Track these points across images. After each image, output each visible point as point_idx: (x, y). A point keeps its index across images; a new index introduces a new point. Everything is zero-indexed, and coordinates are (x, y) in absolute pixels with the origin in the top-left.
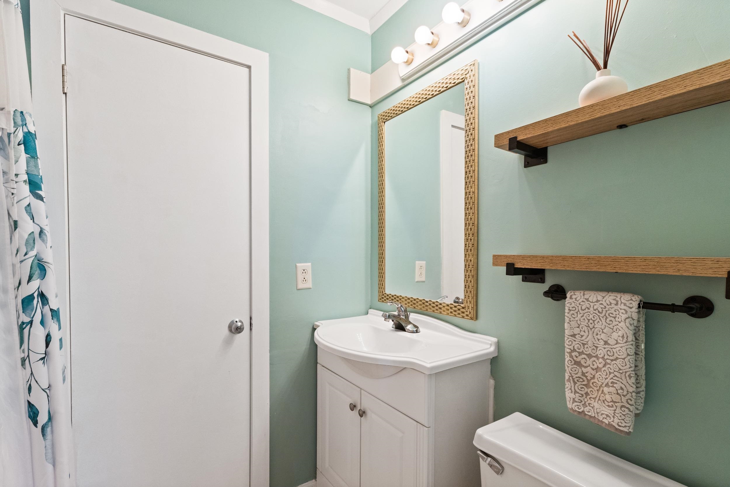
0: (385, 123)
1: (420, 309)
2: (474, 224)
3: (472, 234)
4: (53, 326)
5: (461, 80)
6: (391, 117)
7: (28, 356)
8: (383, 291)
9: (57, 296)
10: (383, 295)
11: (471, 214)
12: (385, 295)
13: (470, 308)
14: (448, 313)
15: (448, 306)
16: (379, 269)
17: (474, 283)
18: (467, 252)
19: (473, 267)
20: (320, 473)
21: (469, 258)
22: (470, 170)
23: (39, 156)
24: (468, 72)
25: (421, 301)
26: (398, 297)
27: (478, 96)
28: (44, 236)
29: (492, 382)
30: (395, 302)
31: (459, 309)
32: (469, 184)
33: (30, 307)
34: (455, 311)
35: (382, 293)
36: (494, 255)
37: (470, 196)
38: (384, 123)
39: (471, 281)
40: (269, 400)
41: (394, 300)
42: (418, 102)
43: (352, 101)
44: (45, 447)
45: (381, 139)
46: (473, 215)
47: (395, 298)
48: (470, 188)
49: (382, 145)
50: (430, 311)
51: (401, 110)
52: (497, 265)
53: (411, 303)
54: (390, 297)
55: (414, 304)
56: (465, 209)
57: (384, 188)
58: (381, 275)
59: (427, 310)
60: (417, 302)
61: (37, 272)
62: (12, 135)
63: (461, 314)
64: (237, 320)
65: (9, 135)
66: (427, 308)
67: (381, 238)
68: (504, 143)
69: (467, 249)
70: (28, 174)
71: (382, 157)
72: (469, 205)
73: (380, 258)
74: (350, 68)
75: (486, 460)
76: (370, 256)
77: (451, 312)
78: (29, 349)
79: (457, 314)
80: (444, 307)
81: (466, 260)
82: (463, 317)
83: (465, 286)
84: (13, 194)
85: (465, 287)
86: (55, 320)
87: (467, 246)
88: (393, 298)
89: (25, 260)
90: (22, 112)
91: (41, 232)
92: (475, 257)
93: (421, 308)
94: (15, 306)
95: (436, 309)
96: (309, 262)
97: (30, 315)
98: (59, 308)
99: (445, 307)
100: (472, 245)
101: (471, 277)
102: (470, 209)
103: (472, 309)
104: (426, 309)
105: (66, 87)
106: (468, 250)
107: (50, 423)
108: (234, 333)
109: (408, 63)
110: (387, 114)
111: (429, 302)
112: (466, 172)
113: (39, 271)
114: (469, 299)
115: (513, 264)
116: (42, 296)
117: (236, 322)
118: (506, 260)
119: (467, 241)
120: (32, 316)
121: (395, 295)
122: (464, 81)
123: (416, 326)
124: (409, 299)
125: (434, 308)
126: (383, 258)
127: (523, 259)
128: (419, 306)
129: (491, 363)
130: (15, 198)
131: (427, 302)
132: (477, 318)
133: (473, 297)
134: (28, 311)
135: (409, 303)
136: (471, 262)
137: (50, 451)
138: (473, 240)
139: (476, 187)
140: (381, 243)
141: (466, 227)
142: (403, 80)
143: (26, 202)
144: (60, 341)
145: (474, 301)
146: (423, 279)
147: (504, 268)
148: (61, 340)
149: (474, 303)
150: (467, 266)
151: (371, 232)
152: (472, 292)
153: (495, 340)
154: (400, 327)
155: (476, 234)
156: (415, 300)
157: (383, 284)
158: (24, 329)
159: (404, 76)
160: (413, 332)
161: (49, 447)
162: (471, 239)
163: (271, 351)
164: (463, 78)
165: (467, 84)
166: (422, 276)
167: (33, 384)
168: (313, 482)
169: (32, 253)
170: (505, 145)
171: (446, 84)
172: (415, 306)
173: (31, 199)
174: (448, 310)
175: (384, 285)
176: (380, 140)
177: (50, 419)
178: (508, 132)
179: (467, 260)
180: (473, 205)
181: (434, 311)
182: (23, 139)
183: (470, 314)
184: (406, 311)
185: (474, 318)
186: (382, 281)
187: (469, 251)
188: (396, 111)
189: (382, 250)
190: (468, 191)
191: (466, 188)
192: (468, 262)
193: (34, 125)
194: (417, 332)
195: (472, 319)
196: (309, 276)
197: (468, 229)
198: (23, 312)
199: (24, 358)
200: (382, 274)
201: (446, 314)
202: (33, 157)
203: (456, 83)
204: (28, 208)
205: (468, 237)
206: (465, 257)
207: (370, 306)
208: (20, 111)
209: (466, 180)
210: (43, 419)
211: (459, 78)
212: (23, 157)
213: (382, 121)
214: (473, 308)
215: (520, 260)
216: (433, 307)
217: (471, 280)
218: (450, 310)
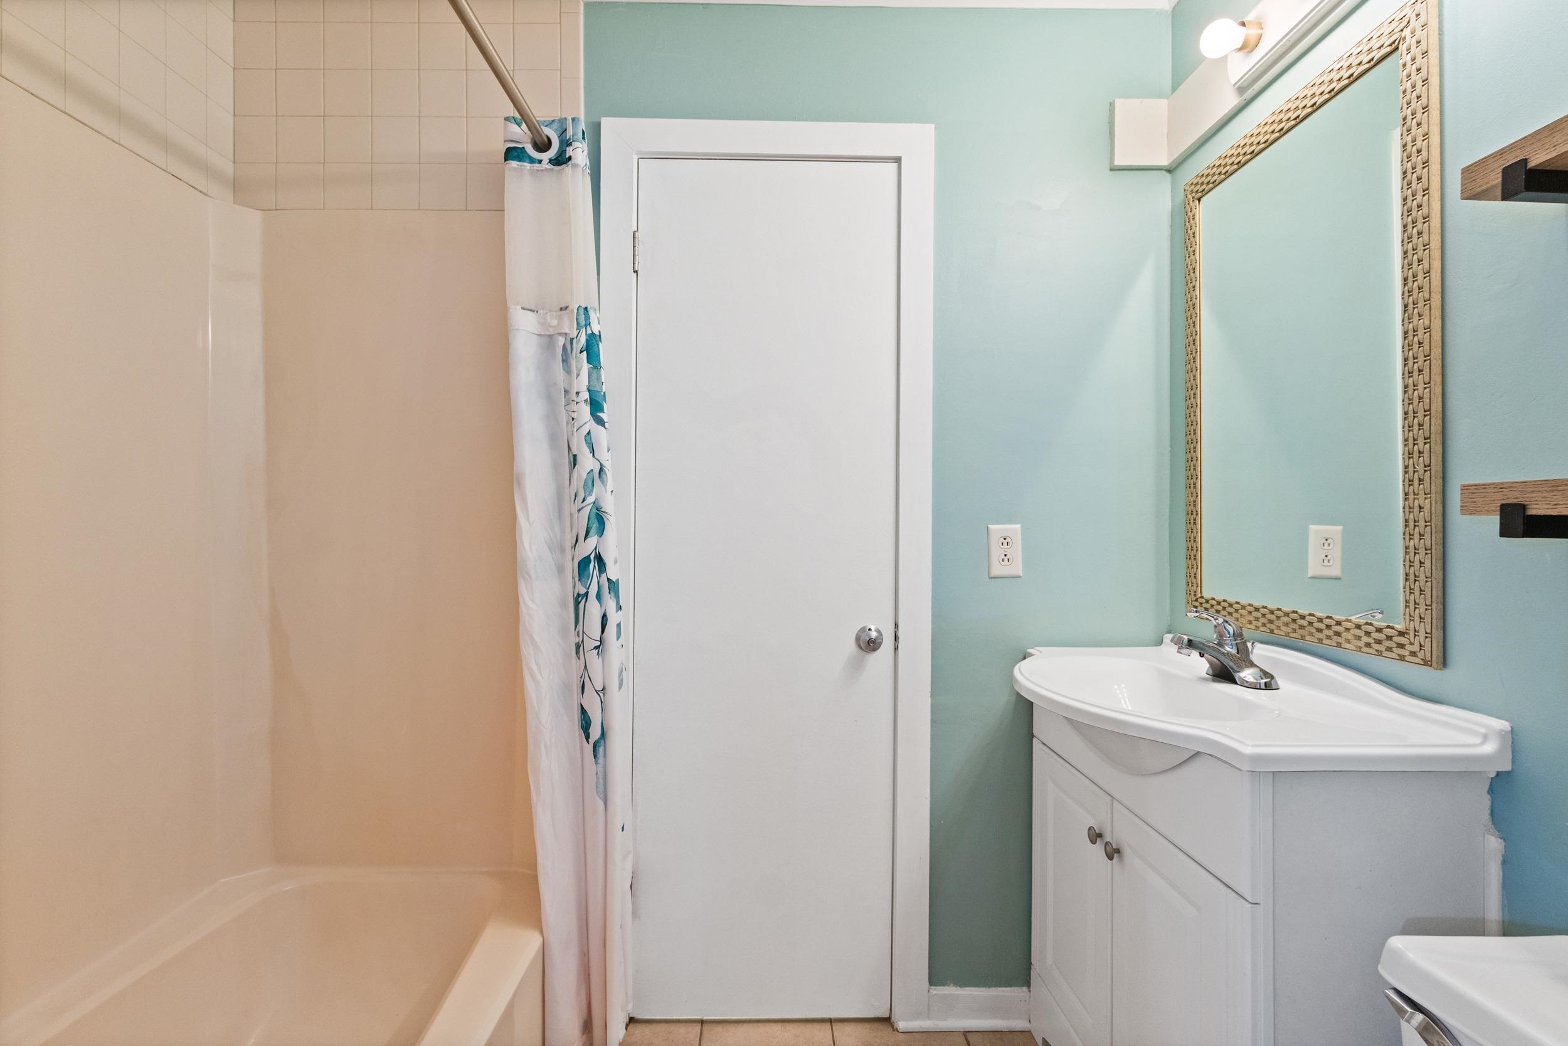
0: (1202, 200)
1: (1286, 636)
2: (1429, 410)
3: (1425, 439)
4: (610, 604)
5: (1389, 49)
6: (1213, 183)
7: (583, 641)
8: (1195, 592)
9: (616, 562)
10: (1196, 600)
11: (1421, 386)
12: (1200, 600)
13: (1422, 633)
14: (1360, 648)
15: (1360, 629)
16: (1189, 540)
17: (1433, 568)
18: (1411, 487)
19: (1427, 524)
20: (1038, 976)
21: (1416, 502)
22: (1417, 272)
23: (602, 364)
24: (1409, 22)
25: (1287, 614)
26: (1231, 605)
27: (1441, 75)
28: (604, 476)
29: (1494, 844)
30: (1225, 616)
31: (1389, 638)
32: (1414, 308)
33: (586, 573)
34: (1379, 642)
35: (1195, 595)
36: (1463, 486)
37: (1416, 338)
38: (1199, 200)
39: (1424, 563)
40: (928, 790)
41: (1223, 613)
42: (1278, 132)
43: (1119, 170)
44: (597, 774)
45: (1192, 239)
46: (1425, 388)
47: (1224, 608)
48: (1416, 318)
49: (1194, 251)
50: (1311, 642)
51: (1235, 162)
52: (1472, 512)
53: (1263, 620)
54: (1212, 606)
55: (1271, 622)
56: (1403, 374)
57: (1199, 350)
58: (1192, 554)
59: (1303, 638)
60: (1278, 618)
61: (595, 526)
62: (575, 341)
63: (1394, 649)
64: (873, 627)
65: (572, 340)
66: (1303, 634)
67: (1192, 468)
68: (1487, 183)
69: (1411, 478)
70: (589, 391)
71: (1194, 279)
72: (1414, 363)
73: (1190, 514)
74: (1114, 101)
75: (1411, 1017)
76: (1168, 510)
77: (1368, 645)
78: (583, 632)
79: (1383, 649)
80: (1347, 630)
81: (1407, 507)
82: (1402, 658)
83: (1407, 575)
84: (573, 419)
85: (1406, 579)
86: (613, 594)
87: (1411, 469)
88: (1220, 608)
89: (582, 508)
90: (586, 308)
91: (601, 470)
92: (1433, 499)
93: (1288, 633)
94: (571, 571)
95: (1327, 636)
96: (1016, 523)
97: (586, 585)
98: (618, 580)
99: (1351, 631)
100: (1425, 466)
101: (1422, 551)
102: (1416, 373)
103: (1426, 637)
104: (1302, 636)
105: (637, 263)
106: (1412, 481)
107: (603, 741)
108: (863, 650)
109: (1247, 47)
110: (1204, 178)
111: (1309, 618)
112: (1405, 279)
113: (598, 525)
114: (1417, 610)
115: (1523, 507)
116: (600, 559)
117: (870, 630)
118: (1499, 496)
119: (1409, 458)
120: (588, 586)
121: (1225, 601)
122: (1397, 48)
123: (1266, 674)
124: (1257, 609)
125: (1320, 634)
126: (1197, 514)
127: (1553, 491)
128: (1283, 628)
129: (1491, 791)
130: (576, 424)
131: (1303, 617)
132: (1444, 663)
133: (1431, 605)
134: (584, 579)
135: (1257, 619)
136: (1422, 513)
137: (601, 781)
138: (1426, 455)
139: (1437, 313)
140: (1192, 478)
141: (1407, 422)
142: (1241, 90)
143: (585, 430)
144: (617, 626)
145: (1434, 616)
146: (1336, 571)
147: (1496, 519)
148: (619, 625)
149: (1434, 621)
150: (1411, 524)
151: (1171, 456)
152: (1428, 592)
153: (1504, 725)
154: (1223, 674)
155: (1436, 438)
156: (1272, 612)
157: (1195, 574)
158: (579, 603)
159: (1240, 83)
160: (1254, 687)
161: (601, 775)
162: (1420, 452)
163: (934, 694)
164: (1394, 42)
165: (1405, 52)
166: (1331, 564)
167: (587, 680)
168: (1023, 992)
169: (591, 499)
170: (1494, 187)
171: (1349, 69)
172: (1273, 626)
173: (591, 425)
174: (1359, 638)
175: (1198, 576)
176: (1188, 243)
177: (603, 735)
178: (1501, 153)
179: (1410, 508)
180: (1425, 361)
181: (1320, 641)
182: (585, 346)
183: (1421, 649)
184: (1238, 635)
185: (1434, 664)
186: (1195, 567)
187: (1416, 482)
188: (1225, 166)
189: (1195, 495)
190: (1411, 326)
191: (1406, 319)
192: (1413, 512)
193: (599, 323)
194: (1268, 687)
195: (1426, 663)
196: (1017, 552)
197: (1412, 426)
198: (579, 580)
199: (578, 643)
200: (1195, 551)
201: (1354, 648)
202: (595, 367)
203: (1375, 60)
204: (588, 437)
205: (1411, 446)
206: (1406, 499)
207: (1169, 626)
208: (584, 307)
209: (1406, 298)
210: (595, 733)
211: (1382, 46)
212: (586, 367)
213: (1193, 197)
214: (1431, 634)
215: (1545, 494)
216: (1320, 630)
217: (1423, 561)
218: (1365, 639)
